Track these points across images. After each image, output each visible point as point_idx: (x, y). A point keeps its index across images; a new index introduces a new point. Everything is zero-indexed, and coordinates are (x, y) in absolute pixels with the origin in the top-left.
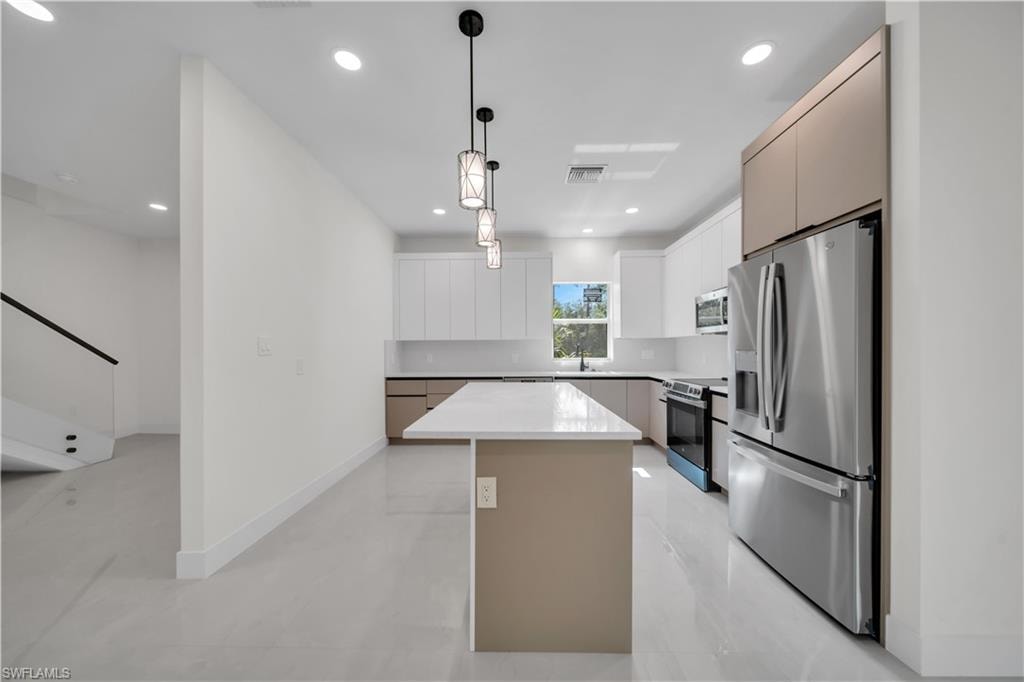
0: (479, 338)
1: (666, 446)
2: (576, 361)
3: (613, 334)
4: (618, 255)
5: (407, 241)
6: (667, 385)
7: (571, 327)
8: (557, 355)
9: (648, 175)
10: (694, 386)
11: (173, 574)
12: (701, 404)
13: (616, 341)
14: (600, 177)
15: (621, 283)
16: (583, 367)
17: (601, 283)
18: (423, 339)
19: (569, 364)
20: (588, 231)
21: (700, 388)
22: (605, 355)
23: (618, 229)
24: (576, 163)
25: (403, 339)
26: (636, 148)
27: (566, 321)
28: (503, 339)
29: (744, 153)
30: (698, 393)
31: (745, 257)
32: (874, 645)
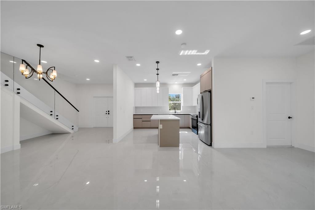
0: (153, 106)
1: (192, 128)
2: (174, 111)
3: (182, 105)
4: (183, 88)
5: (137, 85)
6: (191, 115)
7: (173, 103)
8: (170, 110)
9: (187, 75)
10: (195, 115)
11: (112, 142)
12: (196, 118)
13: (182, 106)
14: (178, 76)
15: (183, 94)
16: (175, 112)
17: (179, 94)
18: (140, 106)
19: (172, 111)
20: (176, 83)
21: (196, 115)
22: (180, 109)
23: (183, 83)
24: (173, 74)
25: (136, 106)
26: (183, 72)
27: (172, 102)
28: (158, 106)
29: (200, 76)
30: (195, 116)
31: (201, 93)
32: (211, 147)
